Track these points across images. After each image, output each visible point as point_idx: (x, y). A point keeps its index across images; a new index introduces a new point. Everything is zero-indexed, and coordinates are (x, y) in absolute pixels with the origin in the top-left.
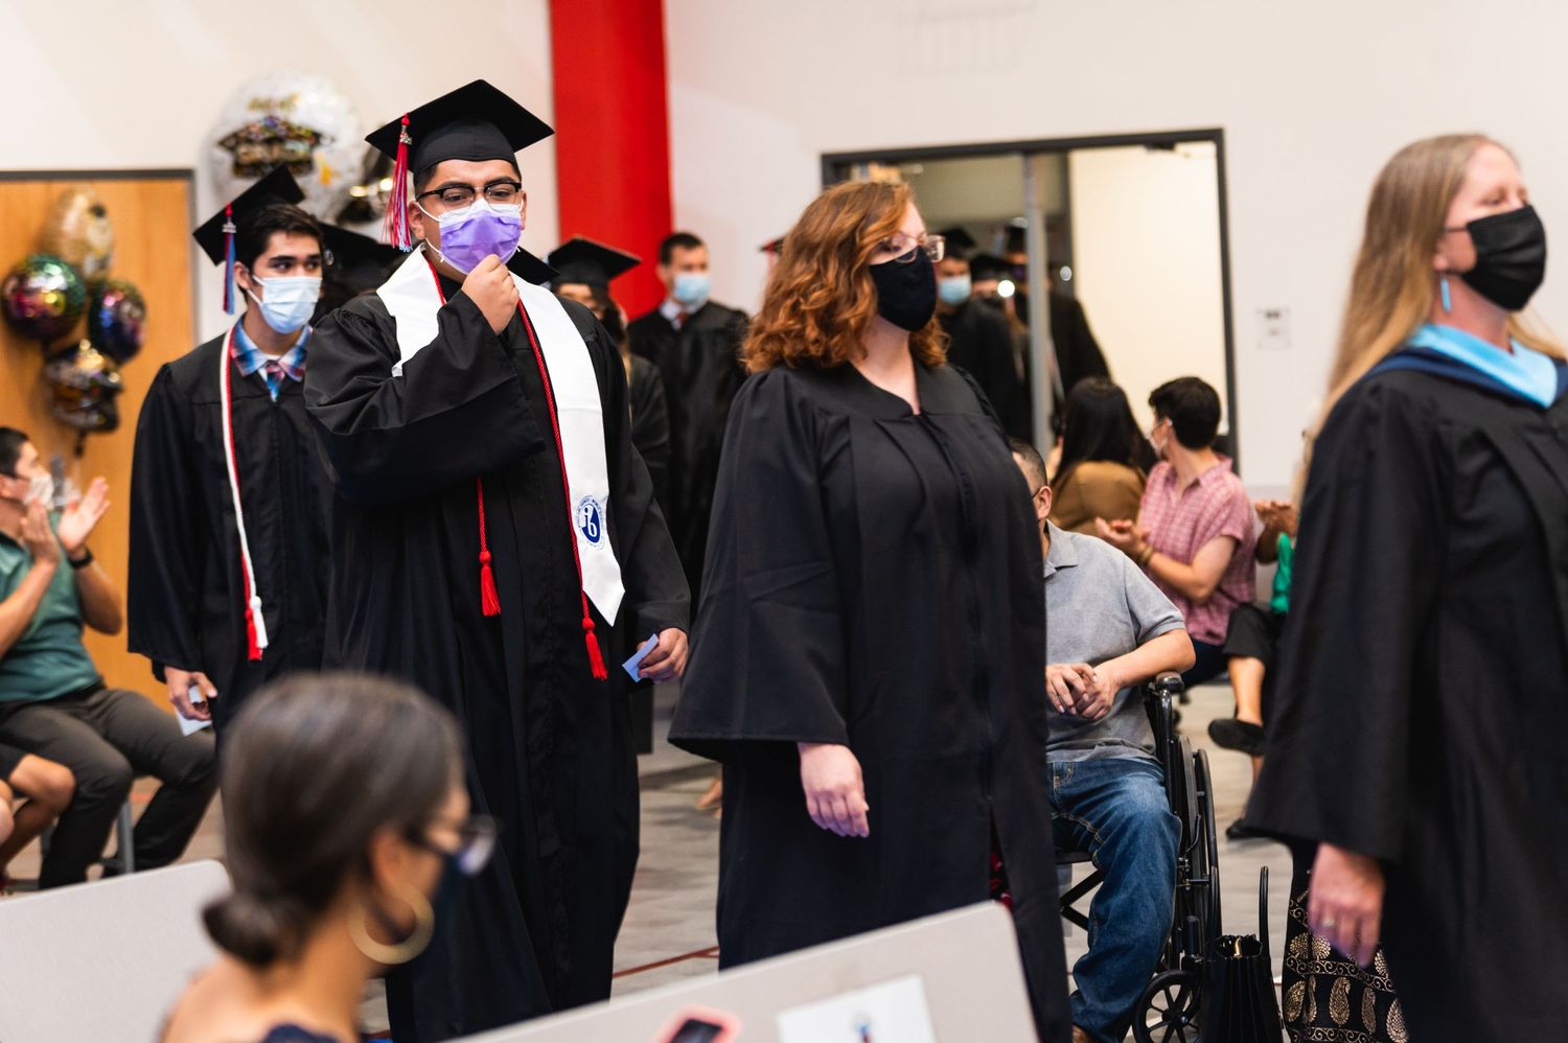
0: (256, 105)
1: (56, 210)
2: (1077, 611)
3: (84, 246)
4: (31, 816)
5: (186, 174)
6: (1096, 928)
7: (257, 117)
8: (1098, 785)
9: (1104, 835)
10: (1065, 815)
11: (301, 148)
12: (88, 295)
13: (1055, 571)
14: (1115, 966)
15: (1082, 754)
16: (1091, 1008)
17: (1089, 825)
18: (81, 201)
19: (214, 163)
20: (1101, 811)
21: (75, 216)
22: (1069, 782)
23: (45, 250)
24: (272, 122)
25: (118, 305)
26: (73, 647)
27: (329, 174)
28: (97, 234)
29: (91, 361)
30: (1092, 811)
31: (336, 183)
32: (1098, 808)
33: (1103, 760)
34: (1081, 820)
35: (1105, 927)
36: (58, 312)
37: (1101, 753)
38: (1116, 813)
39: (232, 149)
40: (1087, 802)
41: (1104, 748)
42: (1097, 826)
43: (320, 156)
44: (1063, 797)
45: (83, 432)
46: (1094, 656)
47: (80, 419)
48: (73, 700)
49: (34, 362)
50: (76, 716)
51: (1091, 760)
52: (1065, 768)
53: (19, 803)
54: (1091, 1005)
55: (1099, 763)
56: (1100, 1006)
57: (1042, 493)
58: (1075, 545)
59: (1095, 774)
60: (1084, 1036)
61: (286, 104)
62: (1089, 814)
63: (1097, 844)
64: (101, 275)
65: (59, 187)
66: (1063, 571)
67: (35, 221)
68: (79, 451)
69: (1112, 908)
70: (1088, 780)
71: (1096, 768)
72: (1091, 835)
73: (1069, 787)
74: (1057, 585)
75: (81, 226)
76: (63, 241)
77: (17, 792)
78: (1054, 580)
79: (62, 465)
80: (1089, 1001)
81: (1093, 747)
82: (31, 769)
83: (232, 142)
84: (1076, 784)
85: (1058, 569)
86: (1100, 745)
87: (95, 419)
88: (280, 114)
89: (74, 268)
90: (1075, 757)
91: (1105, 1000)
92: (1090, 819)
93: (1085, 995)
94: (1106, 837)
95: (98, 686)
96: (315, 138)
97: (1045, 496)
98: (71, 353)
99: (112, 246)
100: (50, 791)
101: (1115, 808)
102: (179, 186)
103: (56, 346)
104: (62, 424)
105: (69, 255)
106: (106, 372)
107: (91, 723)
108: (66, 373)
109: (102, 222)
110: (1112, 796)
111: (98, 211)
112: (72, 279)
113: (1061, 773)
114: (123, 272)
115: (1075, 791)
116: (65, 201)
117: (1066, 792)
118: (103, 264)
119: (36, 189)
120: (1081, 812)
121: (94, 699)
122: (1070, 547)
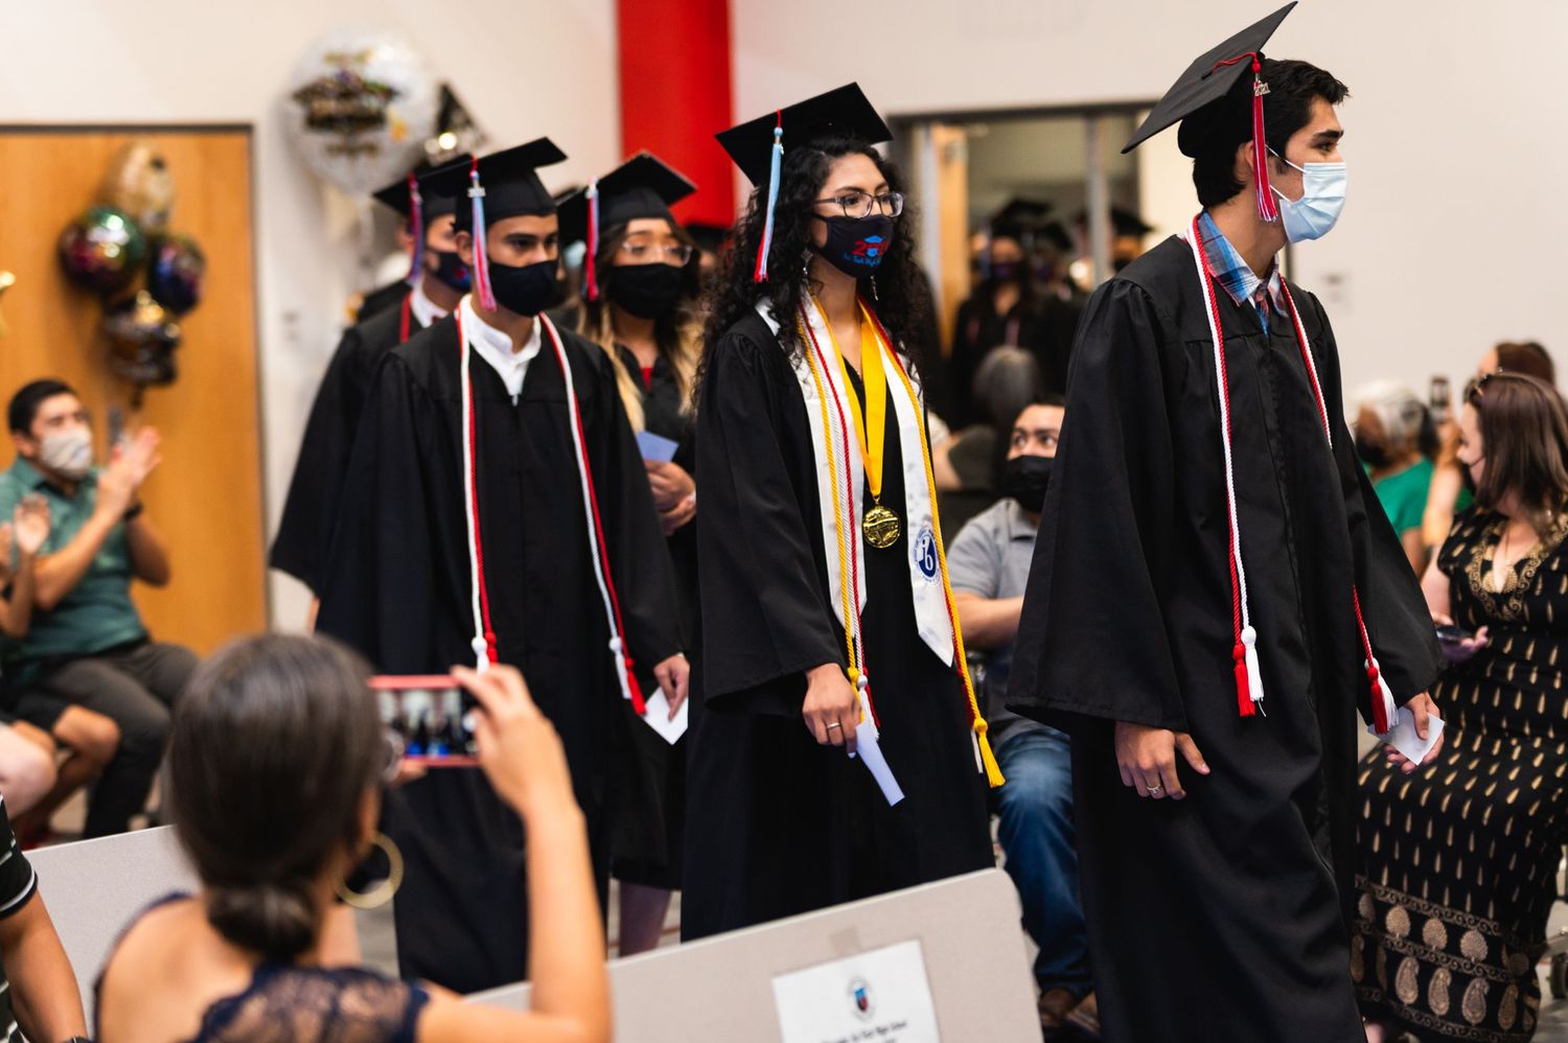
0: (332, 58)
1: (115, 164)
3: (142, 199)
4: (76, 769)
5: (245, 129)
7: (329, 71)
11: (372, 103)
12: (147, 249)
18: (141, 155)
19: (284, 119)
21: (135, 170)
23: (105, 201)
24: (344, 77)
25: (176, 259)
26: (120, 599)
27: (402, 130)
28: (157, 188)
29: (149, 314)
31: (409, 139)
36: (117, 266)
39: (306, 102)
43: (395, 111)
45: (141, 386)
47: (137, 372)
48: (120, 653)
49: (92, 315)
50: (122, 668)
53: (63, 756)
61: (362, 58)
64: (160, 228)
65: (118, 141)
67: (92, 175)
68: (136, 404)
75: (141, 180)
76: (121, 193)
77: (61, 744)
79: (120, 416)
82: (77, 721)
83: (307, 96)
87: (152, 371)
88: (355, 69)
89: (132, 222)
95: (144, 639)
96: (389, 93)
98: (129, 306)
99: (172, 199)
100: (93, 743)
102: (236, 141)
103: (115, 298)
104: (120, 378)
105: (126, 203)
106: (163, 325)
107: (138, 676)
108: (124, 326)
109: (164, 176)
111: (158, 164)
112: (133, 232)
114: (183, 225)
116: (123, 155)
118: (162, 216)
119: (96, 142)
121: (142, 651)
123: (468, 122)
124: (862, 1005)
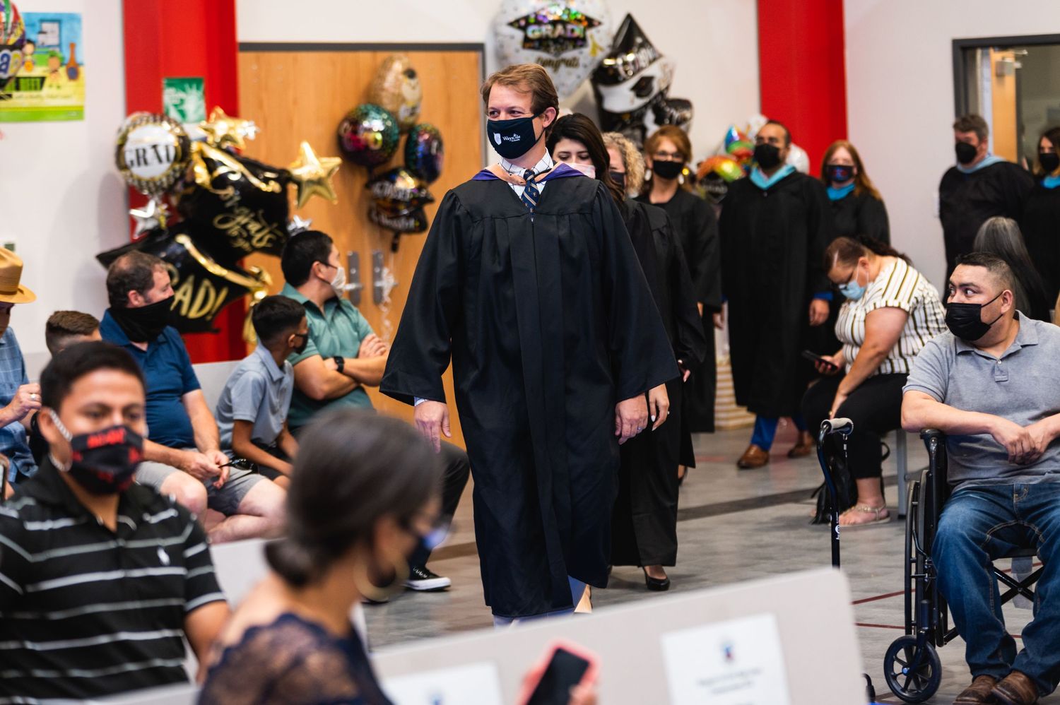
1: (379, 73)
2: (1035, 377)
3: (401, 99)
5: (479, 47)
6: (1038, 603)
8: (1045, 501)
9: (1045, 537)
10: (1021, 522)
12: (404, 133)
13: (1021, 348)
14: (1050, 631)
15: (1037, 479)
16: (1032, 661)
17: (1037, 530)
18: (398, 67)
20: (1045, 519)
21: (393, 77)
22: (1025, 499)
23: (370, 103)
27: (597, 48)
28: (409, 90)
29: (406, 183)
30: (1040, 520)
32: (1043, 518)
33: (1051, 484)
34: (1032, 526)
35: (1044, 603)
36: (380, 147)
37: (1050, 479)
38: (1054, 521)
39: (524, 29)
40: (1037, 513)
41: (1052, 475)
42: (1041, 530)
43: (593, 35)
44: (1020, 509)
45: (397, 234)
46: (1047, 410)
47: (399, 224)
51: (1042, 483)
52: (1022, 488)
54: (1033, 658)
55: (1047, 486)
56: (1039, 660)
57: (1005, 294)
58: (1037, 330)
59: (1043, 493)
60: (1027, 680)
62: (1037, 522)
63: (1041, 543)
64: (411, 120)
65: (382, 56)
66: (1027, 348)
67: (364, 79)
68: (394, 248)
69: (1049, 591)
70: (1038, 498)
71: (1044, 489)
72: (1038, 536)
73: (1024, 502)
74: (1022, 358)
75: (398, 84)
76: (384, 94)
78: (1019, 355)
79: (381, 257)
80: (1031, 656)
81: (1044, 474)
83: (523, 23)
84: (1029, 500)
85: (1024, 346)
86: (1049, 473)
87: (412, 223)
90: (1031, 480)
91: (1044, 655)
92: (1037, 525)
93: (1028, 651)
94: (1047, 538)
97: (1007, 297)
98: (392, 177)
99: (420, 99)
101: (1054, 518)
102: (473, 56)
103: (378, 171)
104: (383, 228)
105: (388, 104)
106: (420, 188)
108: (389, 190)
109: (413, 82)
110: (1053, 509)
111: (411, 74)
112: (389, 123)
113: (1019, 492)
114: (425, 119)
115: (1029, 505)
116: (386, 66)
117: (1022, 505)
118: (413, 111)
119: (365, 56)
120: (1033, 520)
122: (1034, 331)
123: (646, 43)
124: (729, 655)
